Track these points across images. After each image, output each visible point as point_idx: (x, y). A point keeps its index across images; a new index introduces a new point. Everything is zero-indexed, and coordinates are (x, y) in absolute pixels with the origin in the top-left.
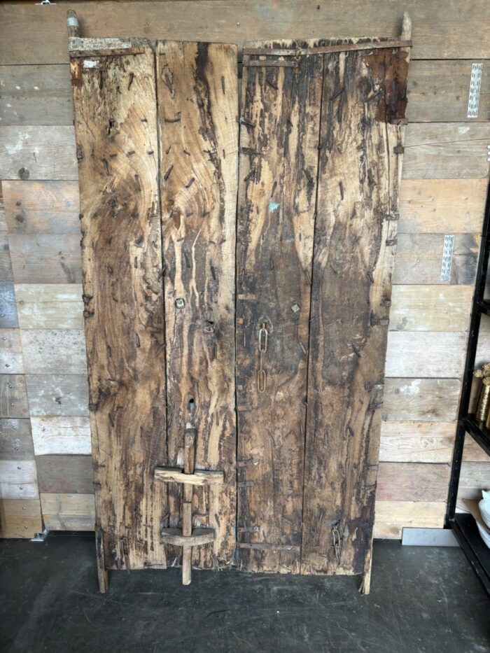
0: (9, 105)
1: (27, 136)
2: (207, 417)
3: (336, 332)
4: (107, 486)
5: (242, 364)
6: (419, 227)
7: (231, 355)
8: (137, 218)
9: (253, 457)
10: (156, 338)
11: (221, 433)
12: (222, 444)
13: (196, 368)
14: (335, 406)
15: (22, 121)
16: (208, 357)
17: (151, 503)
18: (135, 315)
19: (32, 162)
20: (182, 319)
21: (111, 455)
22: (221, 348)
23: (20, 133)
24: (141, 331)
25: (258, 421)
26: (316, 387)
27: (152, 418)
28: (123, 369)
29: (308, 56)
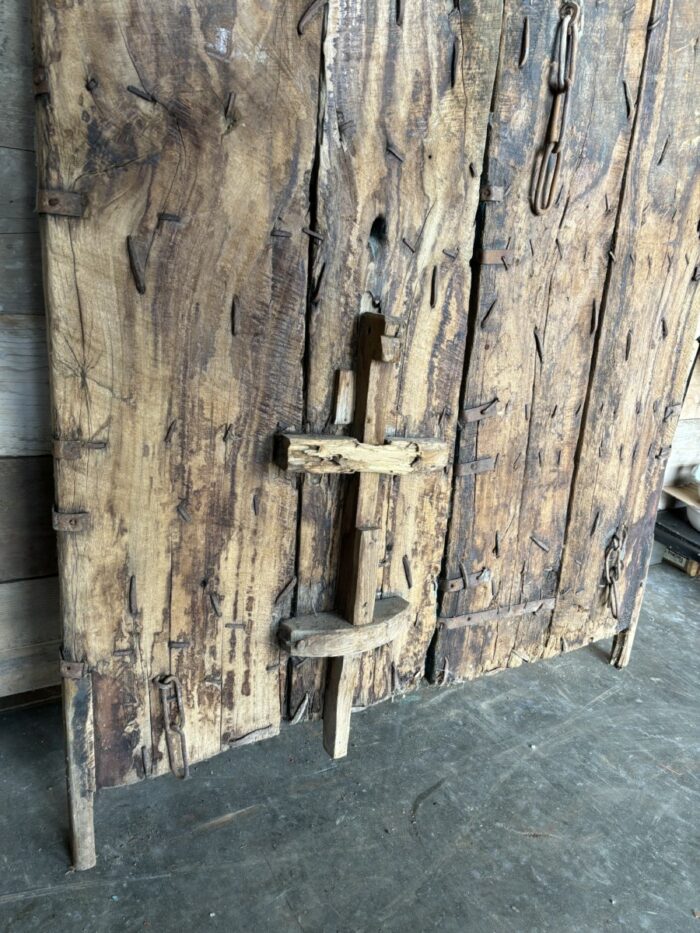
2: (411, 280)
3: (685, 72)
4: (113, 516)
9: (498, 395)
11: (437, 330)
12: (436, 362)
14: (653, 265)
16: (434, 78)
17: (251, 553)
21: (130, 399)
25: (519, 297)
26: (634, 213)
27: (268, 270)
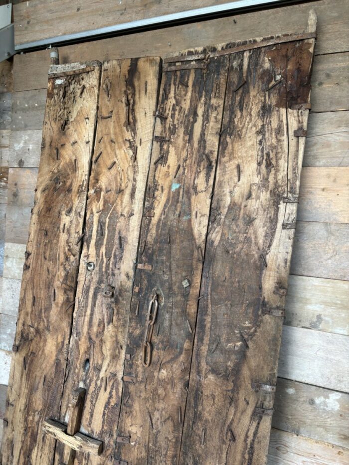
0: (20, 117)
1: (27, 138)
2: (97, 380)
3: (224, 315)
4: (12, 425)
5: (132, 332)
6: (334, 216)
7: (125, 322)
8: (71, 193)
9: (131, 435)
10: (67, 295)
11: (107, 400)
12: (106, 412)
13: (95, 329)
14: (216, 399)
15: (26, 127)
16: (105, 320)
17: (40, 455)
18: (56, 272)
19: (27, 155)
20: (90, 281)
21: (19, 396)
22: (117, 314)
23: (23, 136)
24: (58, 288)
25: (140, 396)
26: (199, 373)
27: (54, 370)
28: (41, 318)
29: (216, 58)
